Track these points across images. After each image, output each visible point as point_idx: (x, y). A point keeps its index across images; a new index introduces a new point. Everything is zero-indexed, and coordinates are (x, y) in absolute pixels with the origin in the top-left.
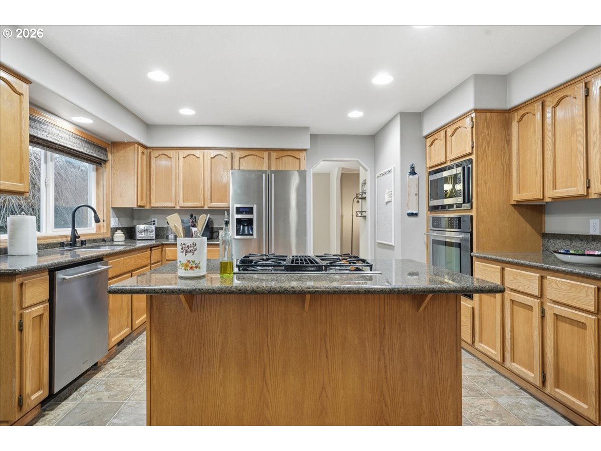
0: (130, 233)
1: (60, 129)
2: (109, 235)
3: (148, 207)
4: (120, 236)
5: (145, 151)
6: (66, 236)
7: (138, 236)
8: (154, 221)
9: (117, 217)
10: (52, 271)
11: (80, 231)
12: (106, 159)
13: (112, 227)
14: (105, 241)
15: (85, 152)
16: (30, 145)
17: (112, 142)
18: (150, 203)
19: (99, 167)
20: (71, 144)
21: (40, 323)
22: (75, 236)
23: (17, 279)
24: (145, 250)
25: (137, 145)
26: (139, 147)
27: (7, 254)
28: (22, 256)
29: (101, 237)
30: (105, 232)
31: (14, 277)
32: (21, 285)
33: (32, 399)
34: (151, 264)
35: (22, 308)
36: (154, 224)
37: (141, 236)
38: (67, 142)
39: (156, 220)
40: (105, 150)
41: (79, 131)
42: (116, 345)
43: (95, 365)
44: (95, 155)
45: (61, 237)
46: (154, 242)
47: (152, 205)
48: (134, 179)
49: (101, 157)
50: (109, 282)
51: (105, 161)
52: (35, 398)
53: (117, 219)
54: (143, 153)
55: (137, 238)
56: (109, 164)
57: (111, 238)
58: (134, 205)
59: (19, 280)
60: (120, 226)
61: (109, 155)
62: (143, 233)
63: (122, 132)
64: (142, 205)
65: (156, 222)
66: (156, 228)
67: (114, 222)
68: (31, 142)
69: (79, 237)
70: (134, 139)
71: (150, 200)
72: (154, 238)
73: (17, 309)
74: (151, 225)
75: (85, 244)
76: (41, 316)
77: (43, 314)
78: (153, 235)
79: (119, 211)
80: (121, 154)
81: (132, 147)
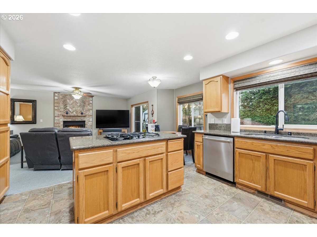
33: (197, 165)
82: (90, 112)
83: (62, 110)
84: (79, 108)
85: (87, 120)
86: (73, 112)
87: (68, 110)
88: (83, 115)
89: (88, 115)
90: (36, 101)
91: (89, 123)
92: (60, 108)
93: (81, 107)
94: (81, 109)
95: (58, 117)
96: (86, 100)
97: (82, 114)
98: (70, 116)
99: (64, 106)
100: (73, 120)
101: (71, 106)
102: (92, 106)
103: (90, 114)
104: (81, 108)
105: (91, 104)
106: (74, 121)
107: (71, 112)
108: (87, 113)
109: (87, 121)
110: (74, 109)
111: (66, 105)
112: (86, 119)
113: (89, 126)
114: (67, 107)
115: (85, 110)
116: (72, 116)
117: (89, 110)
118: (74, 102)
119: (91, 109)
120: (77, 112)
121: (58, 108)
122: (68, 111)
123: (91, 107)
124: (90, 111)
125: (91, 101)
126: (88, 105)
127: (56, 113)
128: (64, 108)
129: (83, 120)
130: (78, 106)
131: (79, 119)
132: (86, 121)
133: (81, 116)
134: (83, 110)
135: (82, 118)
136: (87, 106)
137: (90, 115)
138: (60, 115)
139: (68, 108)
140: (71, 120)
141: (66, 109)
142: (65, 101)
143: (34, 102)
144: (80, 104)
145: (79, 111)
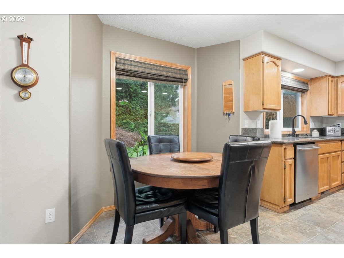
0: (322, 132)
1: (287, 78)
2: (309, 132)
3: (335, 115)
4: (316, 133)
5: (334, 79)
6: (289, 132)
7: (328, 133)
8: (339, 124)
9: (313, 122)
10: (295, 145)
11: (296, 129)
12: (308, 89)
13: (310, 127)
14: (307, 135)
15: (298, 87)
16: (281, 90)
17: (311, 79)
18: (337, 112)
19: (303, 94)
20: (292, 84)
21: (291, 168)
22: (294, 132)
23: (283, 146)
24: (337, 141)
25: (328, 77)
26: (330, 78)
27: (269, 137)
28: (276, 138)
29: (305, 133)
30: (306, 131)
31: (282, 145)
32: (285, 149)
33: (289, 200)
34: (341, 151)
35: (285, 159)
36: (339, 126)
37: (330, 133)
38: (290, 84)
39: (340, 124)
40: (307, 84)
41: (296, 77)
42: (320, 193)
43: (310, 199)
44: (302, 88)
45: (287, 131)
46: (340, 138)
47: (339, 114)
48: (326, 98)
49: (305, 89)
50: (319, 156)
51: (307, 90)
52: (290, 201)
53: (313, 123)
54: (332, 81)
55: (327, 135)
56: (309, 92)
57: (310, 134)
58: (326, 114)
59: (284, 146)
60: (315, 128)
61: (309, 86)
62: (332, 131)
63: (320, 71)
64: (331, 114)
65: (340, 125)
66: (342, 129)
67: (311, 125)
68: (282, 88)
69: (296, 132)
70: (327, 73)
71: (337, 111)
72: (340, 135)
73: (283, 159)
74: (337, 126)
75: (298, 136)
76: (291, 165)
77: (292, 164)
78: (339, 134)
79: (315, 118)
80: (317, 84)
81: (324, 79)
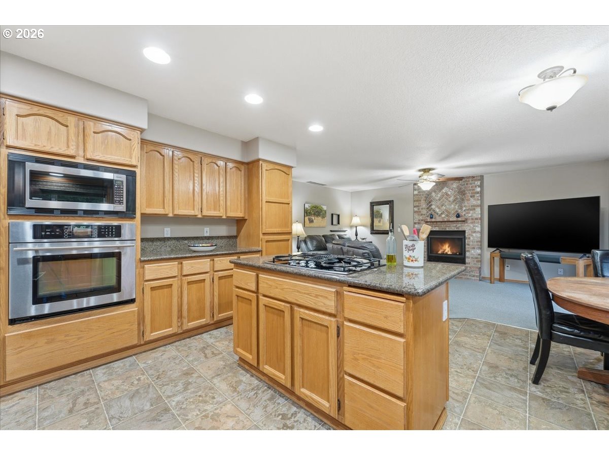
82: (475, 213)
83: (424, 212)
84: (453, 206)
85: (468, 228)
86: (442, 213)
87: (434, 211)
88: (459, 219)
89: (472, 219)
90: (393, 201)
91: (474, 235)
92: (422, 209)
93: (456, 203)
94: (457, 207)
95: (419, 223)
96: (465, 187)
97: (458, 216)
98: (437, 222)
99: (428, 204)
100: (441, 230)
101: (439, 202)
102: (479, 198)
103: (475, 216)
104: (458, 205)
105: (478, 195)
106: (443, 230)
107: (437, 214)
108: (469, 213)
109: (470, 231)
110: (444, 207)
111: (430, 202)
112: (466, 227)
113: (473, 242)
114: (431, 205)
115: (464, 208)
116: (439, 222)
117: (473, 208)
118: (444, 195)
119: (478, 206)
120: (449, 213)
121: (419, 209)
122: (433, 213)
123: (478, 200)
124: (476, 210)
125: (479, 186)
126: (471, 197)
127: (416, 218)
128: (428, 208)
129: (460, 229)
130: (450, 201)
131: (453, 228)
132: (466, 232)
133: (457, 221)
134: (461, 209)
135: (458, 225)
136: (469, 200)
137: (476, 219)
138: (422, 220)
139: (433, 207)
140: (437, 230)
141: (430, 211)
142: (428, 195)
143: (391, 203)
144: (455, 196)
145: (453, 212)
